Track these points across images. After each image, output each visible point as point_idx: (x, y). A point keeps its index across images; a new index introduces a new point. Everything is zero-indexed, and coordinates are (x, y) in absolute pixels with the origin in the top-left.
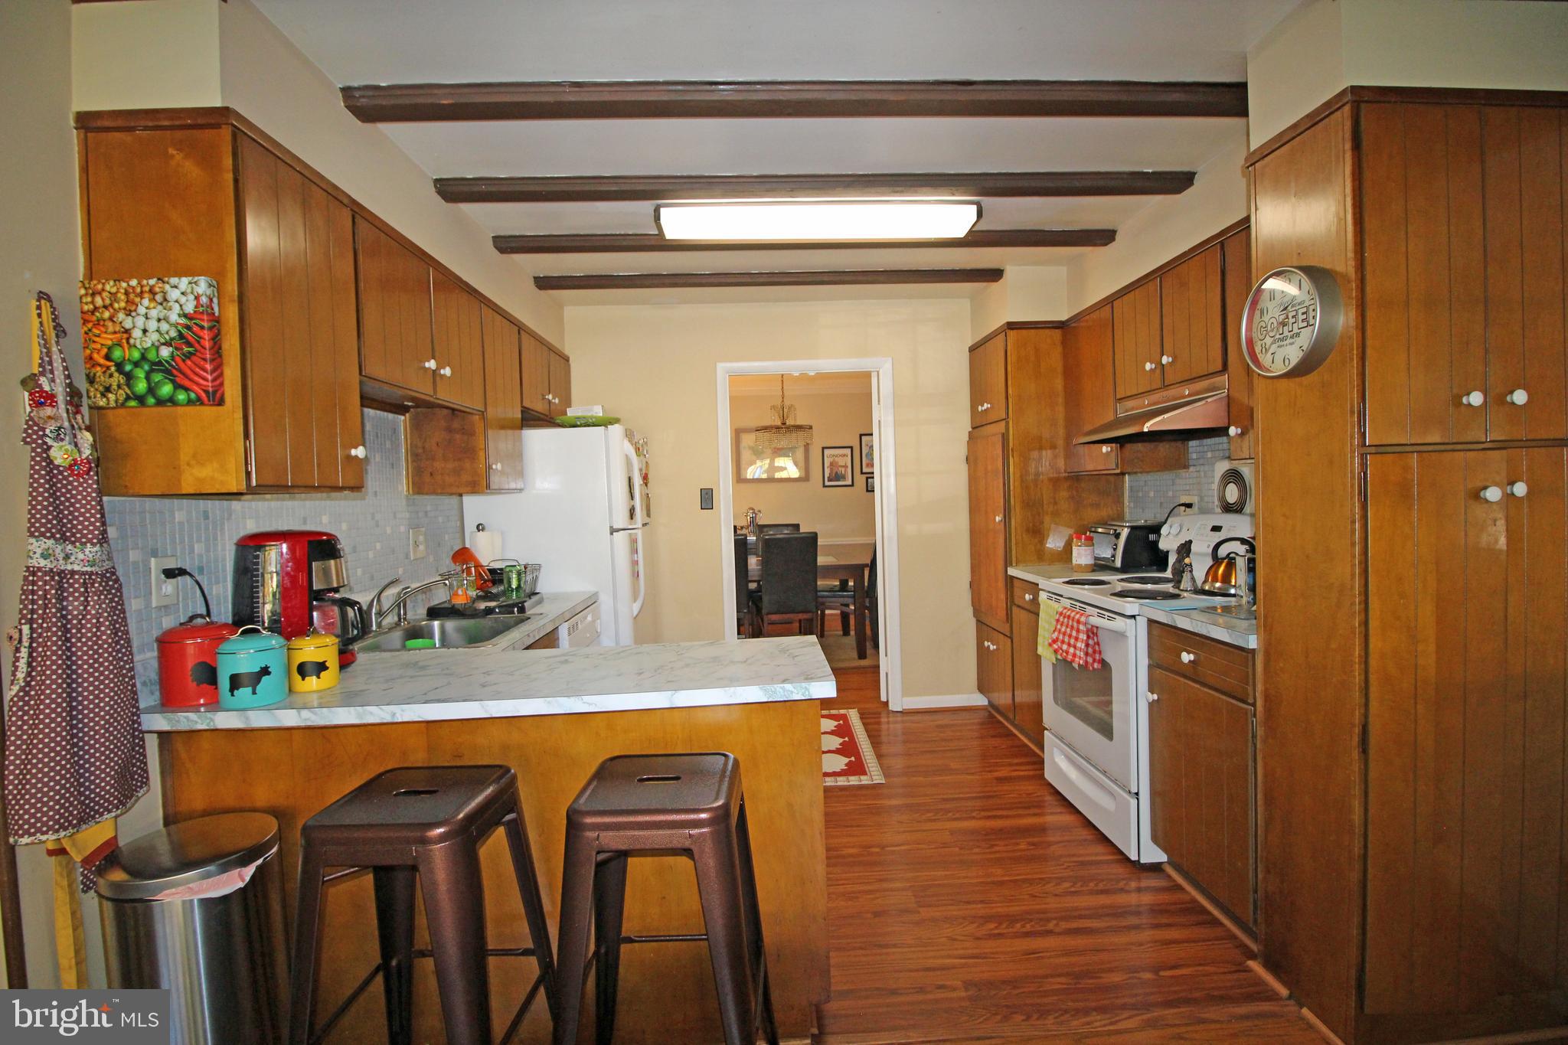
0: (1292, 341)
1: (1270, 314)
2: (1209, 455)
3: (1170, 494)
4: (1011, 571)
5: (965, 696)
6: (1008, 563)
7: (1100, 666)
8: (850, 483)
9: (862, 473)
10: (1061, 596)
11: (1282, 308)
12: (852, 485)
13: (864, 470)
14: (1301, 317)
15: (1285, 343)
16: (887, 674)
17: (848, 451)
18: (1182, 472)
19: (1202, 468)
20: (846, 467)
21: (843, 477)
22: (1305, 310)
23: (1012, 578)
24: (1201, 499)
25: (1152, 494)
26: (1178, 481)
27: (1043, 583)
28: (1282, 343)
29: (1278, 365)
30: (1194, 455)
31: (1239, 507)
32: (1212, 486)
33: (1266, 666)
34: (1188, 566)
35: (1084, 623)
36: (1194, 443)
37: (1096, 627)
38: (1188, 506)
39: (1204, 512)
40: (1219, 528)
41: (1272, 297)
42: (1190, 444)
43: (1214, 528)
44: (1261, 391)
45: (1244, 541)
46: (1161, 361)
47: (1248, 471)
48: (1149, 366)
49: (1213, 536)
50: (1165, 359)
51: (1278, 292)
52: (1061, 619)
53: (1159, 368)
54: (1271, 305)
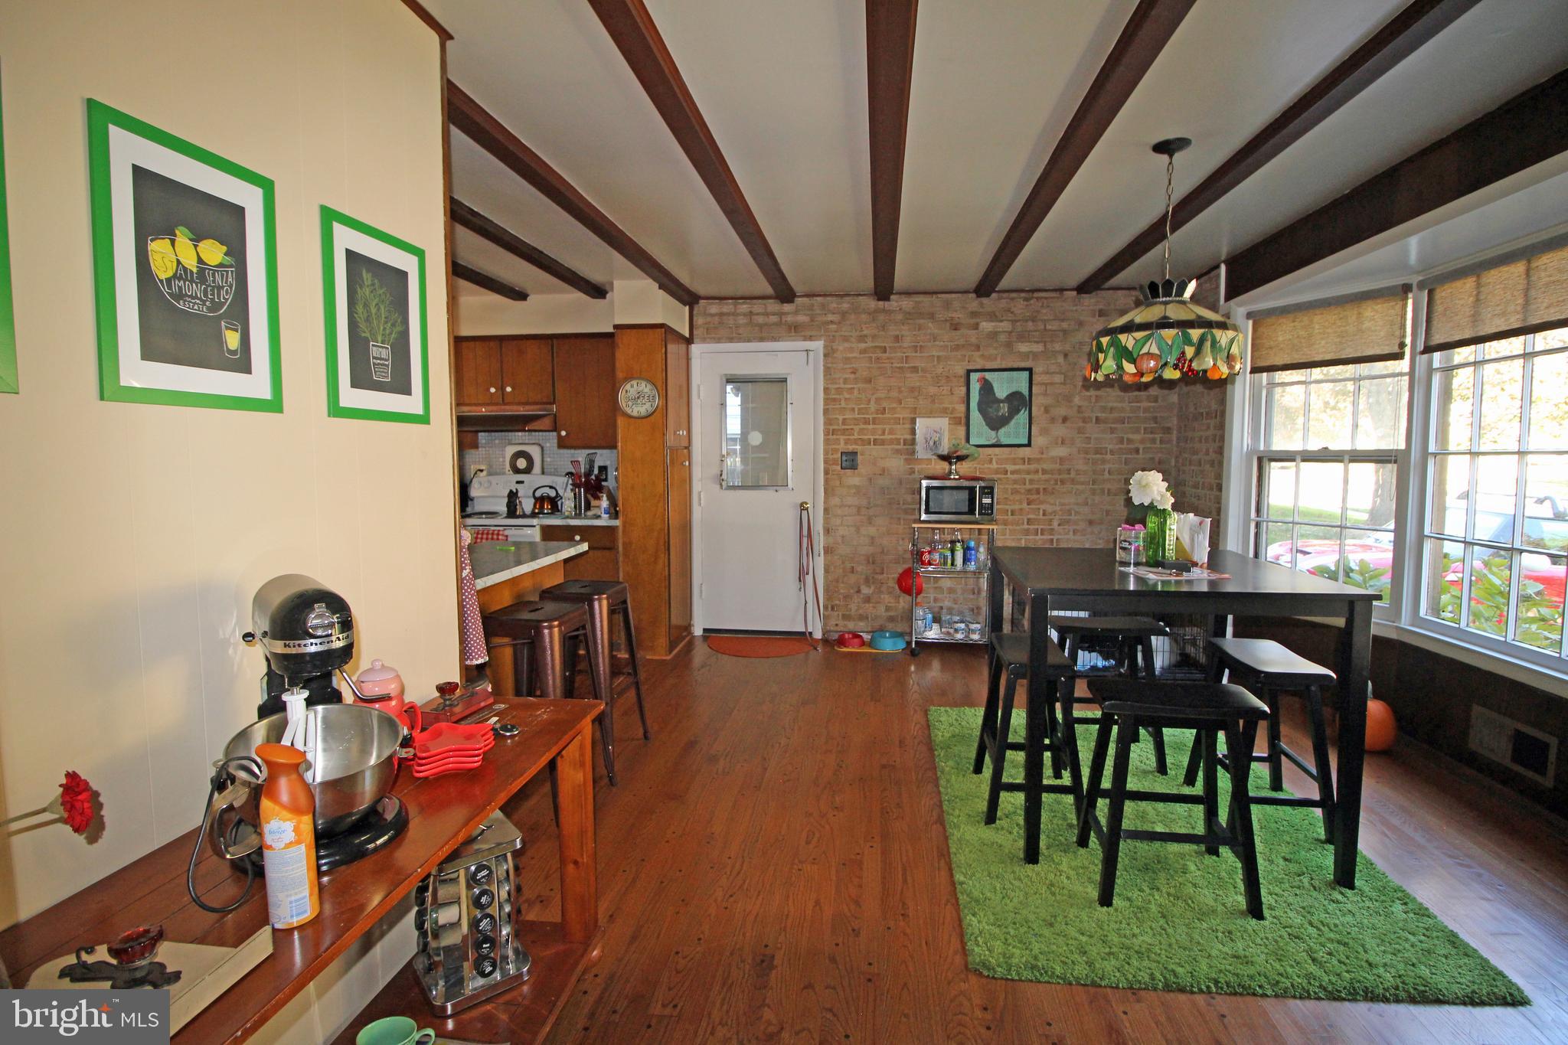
0: (642, 405)
1: (630, 393)
2: (497, 442)
11: (637, 392)
14: (646, 397)
18: (472, 451)
19: (490, 449)
22: (648, 395)
24: (490, 466)
26: (467, 456)
28: (637, 405)
29: (635, 414)
30: (484, 441)
31: (528, 470)
32: (501, 460)
33: (624, 531)
34: (520, 502)
35: (503, 535)
36: (483, 434)
37: (507, 536)
38: (482, 471)
39: (496, 474)
40: (522, 482)
41: (632, 386)
42: (480, 434)
43: (518, 482)
44: (621, 422)
45: (551, 487)
46: (503, 389)
47: (535, 452)
48: (493, 390)
49: (519, 486)
50: (509, 389)
51: (635, 386)
52: (480, 536)
53: (500, 392)
54: (632, 390)
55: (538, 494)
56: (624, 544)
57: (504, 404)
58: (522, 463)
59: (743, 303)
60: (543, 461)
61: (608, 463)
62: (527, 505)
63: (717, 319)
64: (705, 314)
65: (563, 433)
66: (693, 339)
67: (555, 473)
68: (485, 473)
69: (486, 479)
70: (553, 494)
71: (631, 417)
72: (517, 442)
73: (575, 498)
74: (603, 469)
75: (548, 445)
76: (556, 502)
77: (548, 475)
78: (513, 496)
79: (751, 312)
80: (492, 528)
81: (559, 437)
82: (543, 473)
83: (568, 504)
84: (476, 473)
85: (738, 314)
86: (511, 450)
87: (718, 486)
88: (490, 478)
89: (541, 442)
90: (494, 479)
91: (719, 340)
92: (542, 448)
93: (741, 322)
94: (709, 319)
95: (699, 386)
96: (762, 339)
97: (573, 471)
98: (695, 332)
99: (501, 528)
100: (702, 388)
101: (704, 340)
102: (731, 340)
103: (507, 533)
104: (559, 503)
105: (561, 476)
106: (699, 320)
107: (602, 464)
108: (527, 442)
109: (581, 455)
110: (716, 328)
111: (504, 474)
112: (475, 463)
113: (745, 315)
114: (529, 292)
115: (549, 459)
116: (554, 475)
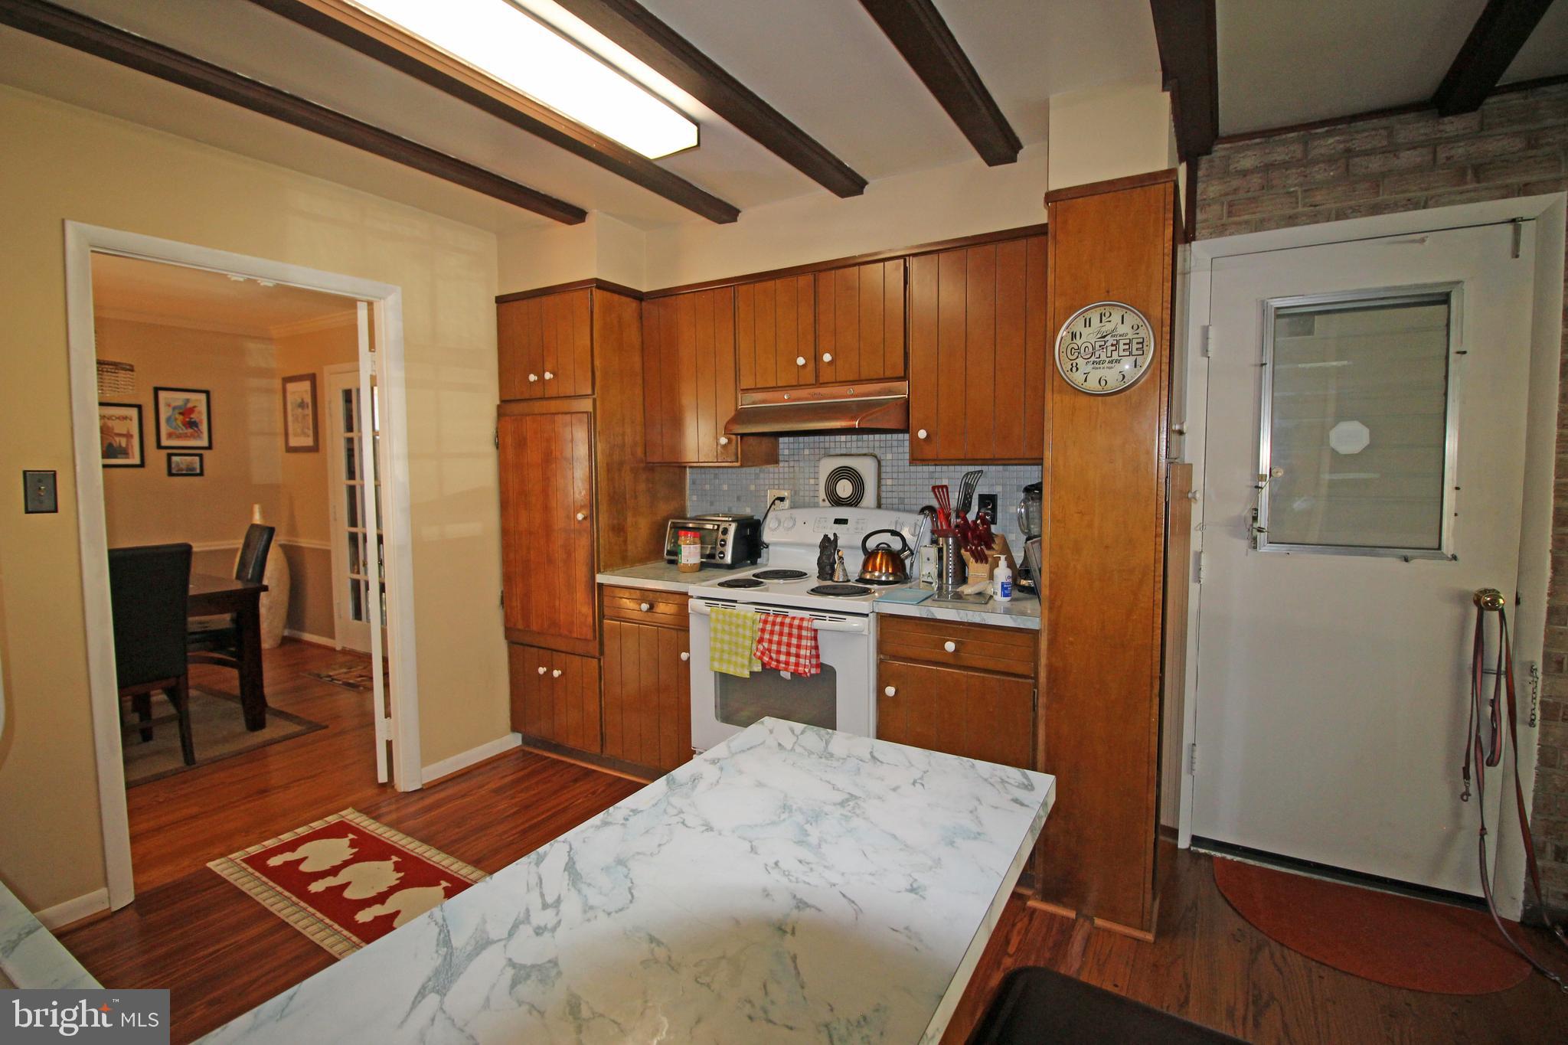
0: (1110, 365)
1: (1084, 338)
2: (807, 452)
3: (753, 488)
4: (600, 578)
5: (496, 742)
6: (593, 569)
7: (819, 671)
8: (137, 461)
9: (159, 446)
10: (735, 601)
11: (1099, 336)
12: (142, 465)
13: (165, 442)
14: (1122, 347)
15: (1101, 366)
16: (389, 744)
17: (134, 412)
18: (771, 468)
19: (796, 464)
20: (129, 436)
21: (124, 452)
22: (1128, 341)
23: (601, 585)
24: (795, 493)
25: (725, 487)
26: (762, 475)
27: (693, 589)
28: (1098, 366)
29: (1092, 385)
30: (786, 452)
31: (854, 501)
32: (812, 481)
33: (1052, 642)
34: (841, 558)
35: (807, 629)
36: (786, 439)
37: (816, 631)
38: (782, 499)
39: (804, 506)
40: (844, 521)
41: (1088, 323)
42: (781, 440)
43: (837, 521)
44: (1054, 404)
45: (894, 533)
46: (817, 358)
47: (866, 468)
48: (801, 361)
49: (839, 529)
50: (827, 357)
51: (1095, 320)
52: (769, 627)
53: (812, 365)
54: (1086, 331)
55: (872, 544)
56: (1051, 669)
57: (818, 383)
58: (845, 489)
59: (1329, 134)
60: (879, 486)
61: (997, 490)
62: (852, 564)
63: (1256, 180)
64: (1226, 173)
65: (922, 434)
66: (1194, 230)
67: (901, 507)
68: (787, 503)
69: (787, 514)
70: (896, 544)
71: (1077, 392)
72: (838, 451)
73: (940, 558)
74: (989, 501)
75: (889, 456)
76: (902, 562)
77: (887, 509)
78: (828, 546)
79: (1348, 151)
80: (792, 613)
81: (914, 441)
82: (879, 506)
83: (925, 566)
84: (773, 503)
85: (1315, 162)
86: (828, 466)
87: (1243, 544)
88: (794, 511)
89: (877, 452)
90: (799, 514)
91: (1259, 226)
92: (879, 462)
93: (1319, 177)
94: (1235, 183)
95: (1205, 330)
96: (1376, 210)
97: (935, 504)
98: (1200, 216)
99: (806, 614)
100: (1212, 333)
101: (1221, 230)
102: (1291, 221)
103: (817, 624)
104: (908, 562)
105: (910, 511)
106: (1209, 189)
107: (986, 491)
108: (854, 451)
109: (952, 477)
110: (1253, 200)
111: (816, 505)
112: (773, 486)
113: (1330, 160)
114: (867, 180)
115: (889, 482)
116: (898, 510)
